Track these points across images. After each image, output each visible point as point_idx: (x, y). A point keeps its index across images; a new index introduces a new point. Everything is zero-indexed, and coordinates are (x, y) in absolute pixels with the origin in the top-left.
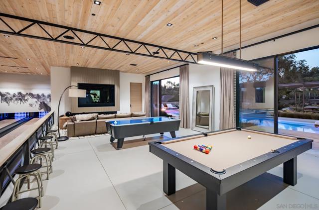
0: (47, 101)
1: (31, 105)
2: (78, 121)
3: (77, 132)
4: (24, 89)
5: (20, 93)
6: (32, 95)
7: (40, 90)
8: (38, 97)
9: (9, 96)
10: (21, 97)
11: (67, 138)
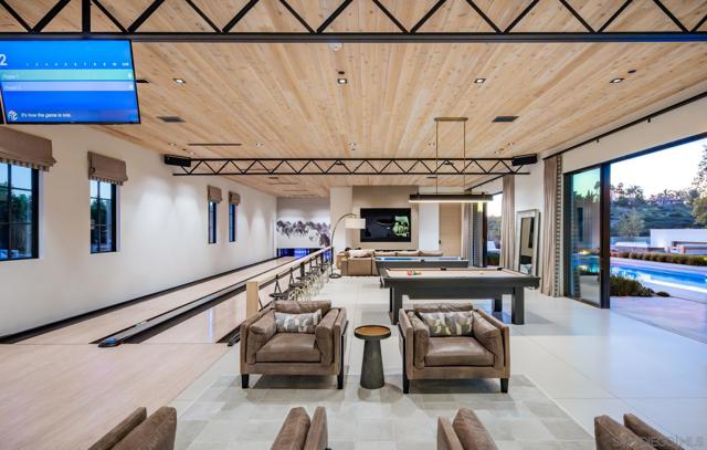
0: (329, 234)
1: (311, 239)
2: (351, 258)
3: (351, 270)
4: (304, 217)
5: (300, 223)
6: (311, 224)
7: (322, 218)
8: (319, 227)
9: (290, 226)
10: (301, 228)
11: (340, 276)
